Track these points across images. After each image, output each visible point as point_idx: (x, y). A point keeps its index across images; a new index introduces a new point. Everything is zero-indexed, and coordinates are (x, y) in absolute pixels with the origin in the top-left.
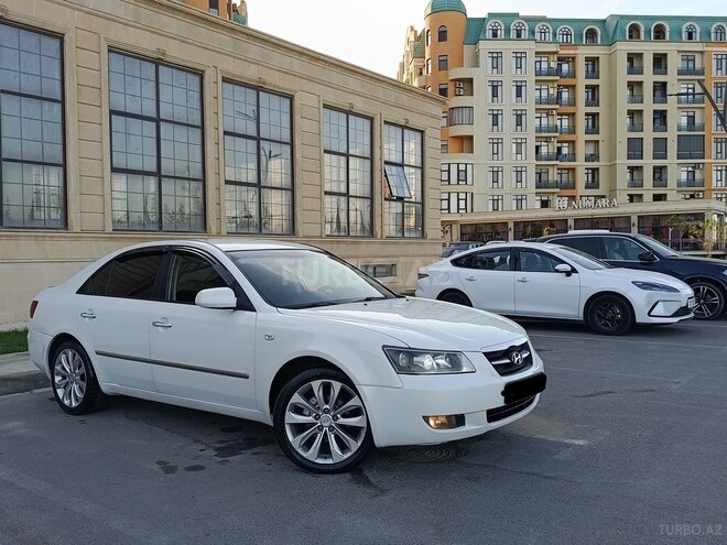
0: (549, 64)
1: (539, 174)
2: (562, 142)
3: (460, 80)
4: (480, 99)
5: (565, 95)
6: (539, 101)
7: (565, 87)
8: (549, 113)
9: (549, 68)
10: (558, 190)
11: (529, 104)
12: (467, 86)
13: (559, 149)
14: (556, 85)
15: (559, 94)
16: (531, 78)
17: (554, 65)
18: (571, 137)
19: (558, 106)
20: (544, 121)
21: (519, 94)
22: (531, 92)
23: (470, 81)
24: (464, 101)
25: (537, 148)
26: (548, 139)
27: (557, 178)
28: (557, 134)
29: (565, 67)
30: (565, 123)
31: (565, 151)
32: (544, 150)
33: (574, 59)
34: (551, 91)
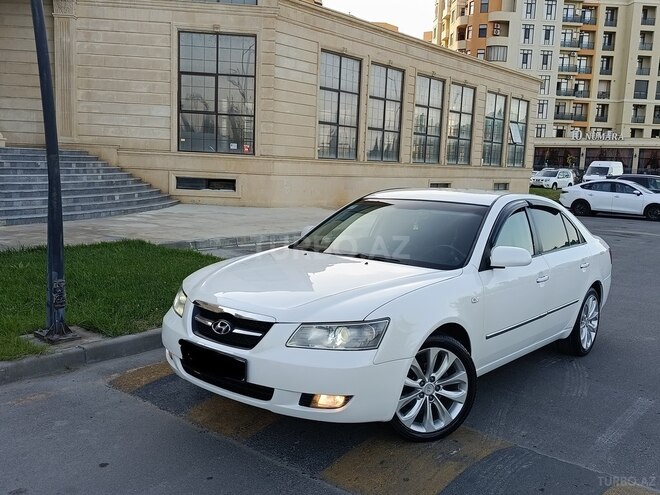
0: (575, 12)
1: (558, 107)
2: (579, 80)
3: (498, 22)
4: (514, 40)
5: (586, 39)
6: (564, 44)
7: (586, 32)
8: (570, 54)
9: (575, 14)
10: (572, 122)
11: (555, 46)
12: (503, 28)
13: (577, 86)
14: (579, 30)
15: (581, 37)
16: (559, 23)
17: (579, 13)
18: (587, 77)
19: (579, 49)
20: (566, 61)
21: (547, 37)
22: (558, 36)
23: (507, 24)
24: (499, 40)
25: (559, 84)
26: (567, 78)
27: (572, 111)
28: (576, 74)
29: (588, 15)
30: (584, 63)
31: (581, 88)
32: (563, 87)
33: (596, 7)
34: (575, 35)
